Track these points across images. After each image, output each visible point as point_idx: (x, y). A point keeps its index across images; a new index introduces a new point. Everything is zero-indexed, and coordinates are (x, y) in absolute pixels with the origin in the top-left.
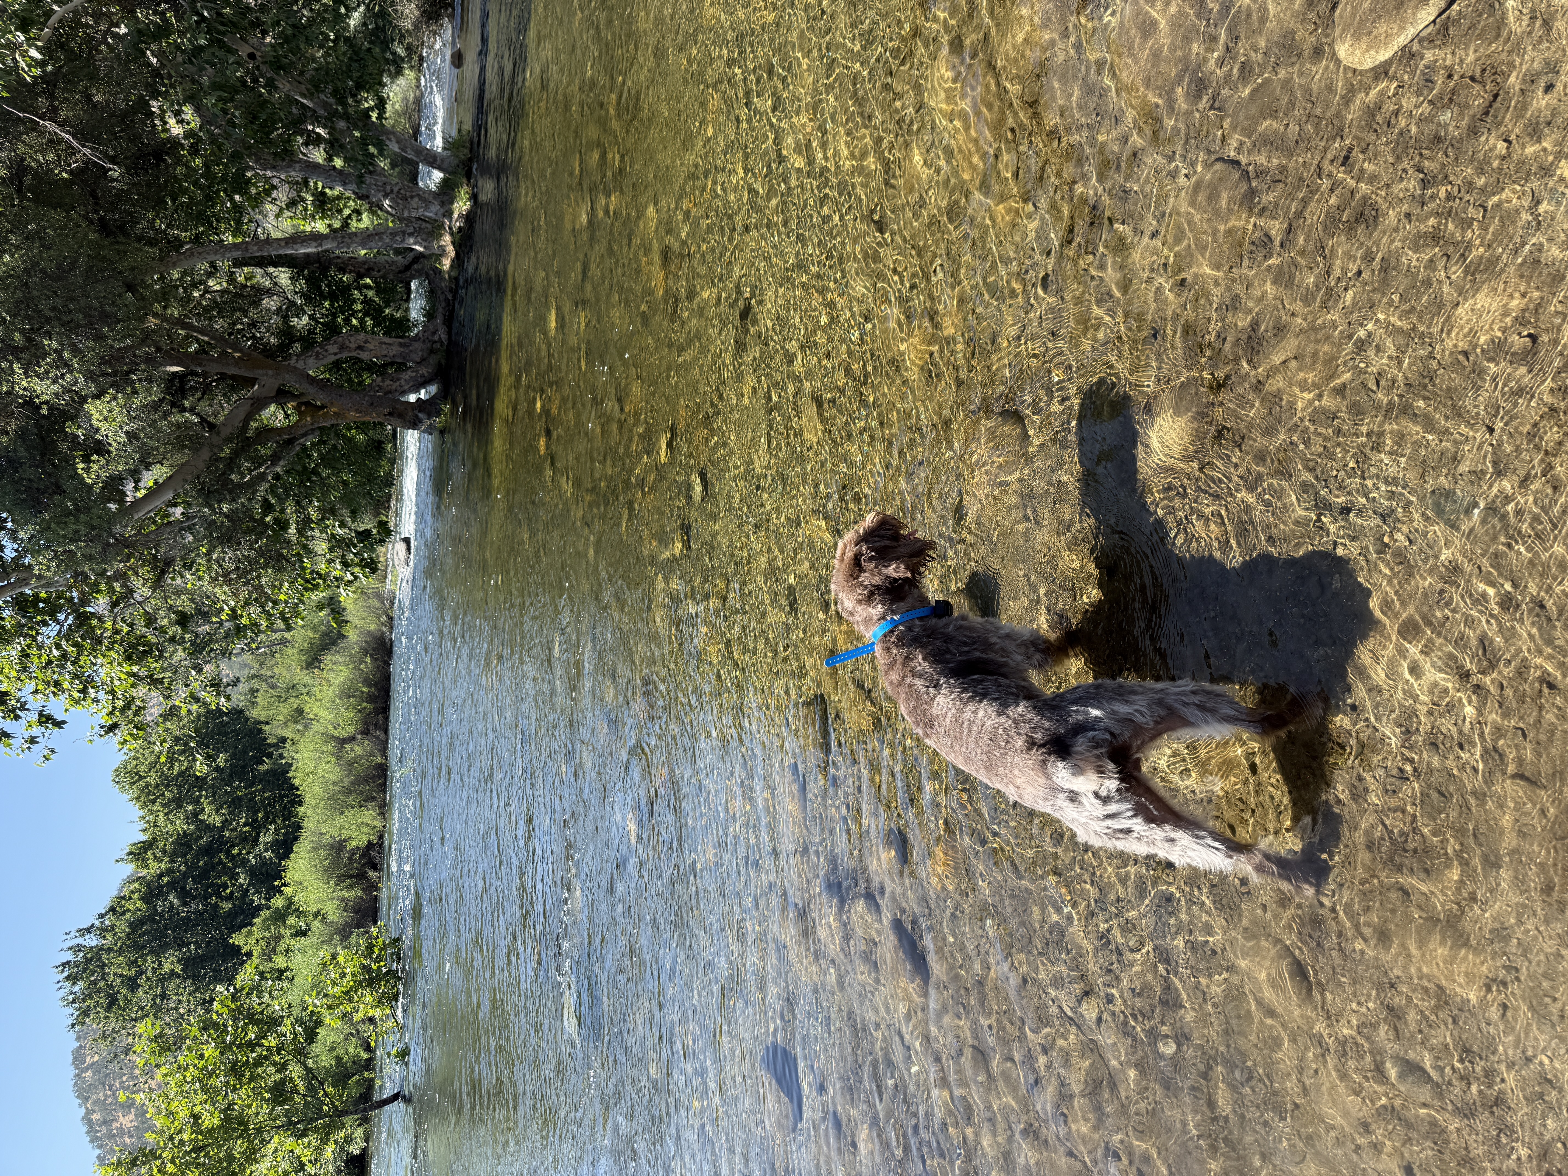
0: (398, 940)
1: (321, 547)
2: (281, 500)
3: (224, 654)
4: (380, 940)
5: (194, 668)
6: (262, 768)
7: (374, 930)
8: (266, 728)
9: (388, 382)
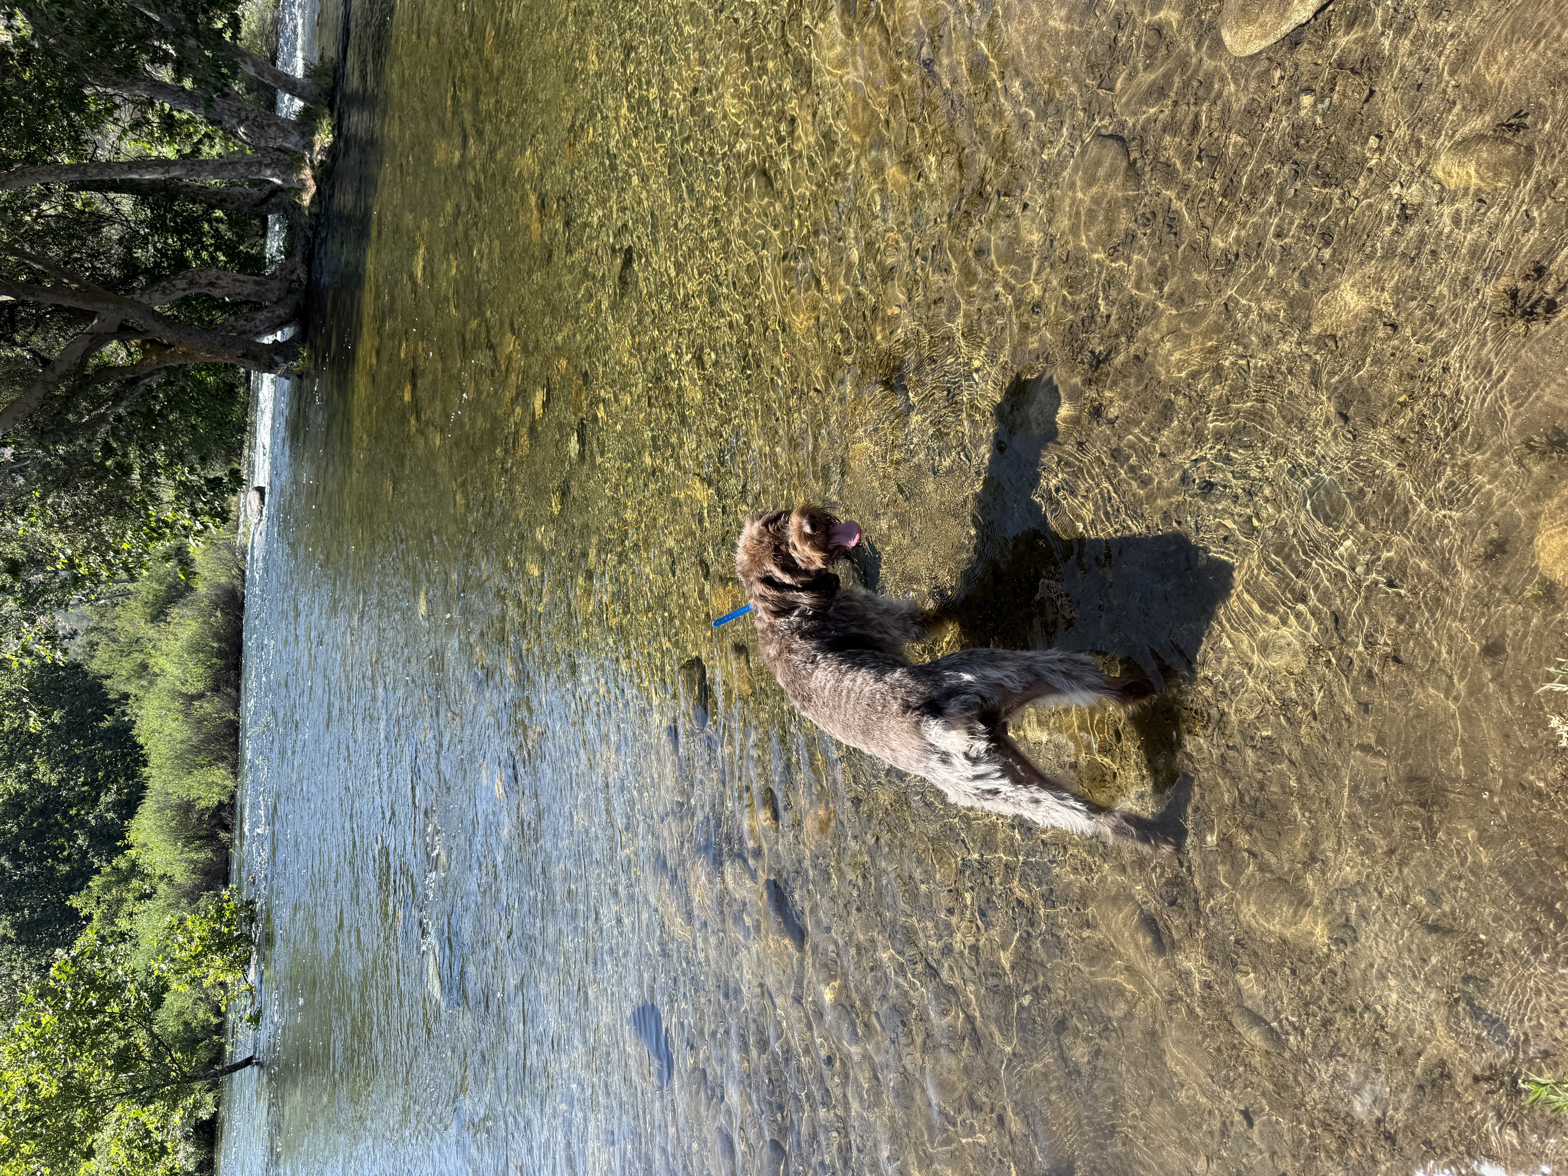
0: (252, 902)
1: (168, 494)
2: (124, 445)
3: (59, 606)
4: (232, 903)
5: (26, 620)
6: (105, 725)
7: (225, 894)
8: (107, 683)
9: (242, 322)
